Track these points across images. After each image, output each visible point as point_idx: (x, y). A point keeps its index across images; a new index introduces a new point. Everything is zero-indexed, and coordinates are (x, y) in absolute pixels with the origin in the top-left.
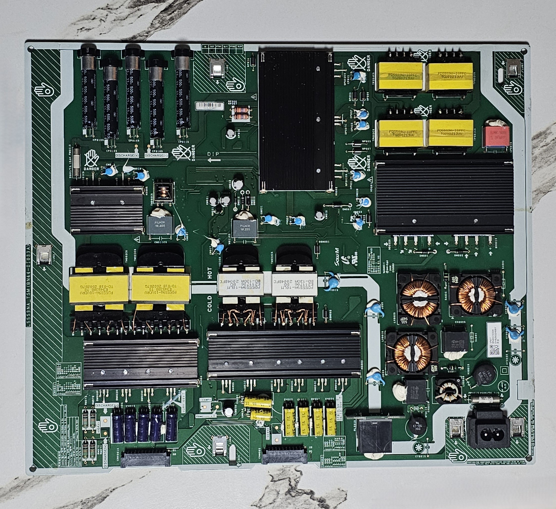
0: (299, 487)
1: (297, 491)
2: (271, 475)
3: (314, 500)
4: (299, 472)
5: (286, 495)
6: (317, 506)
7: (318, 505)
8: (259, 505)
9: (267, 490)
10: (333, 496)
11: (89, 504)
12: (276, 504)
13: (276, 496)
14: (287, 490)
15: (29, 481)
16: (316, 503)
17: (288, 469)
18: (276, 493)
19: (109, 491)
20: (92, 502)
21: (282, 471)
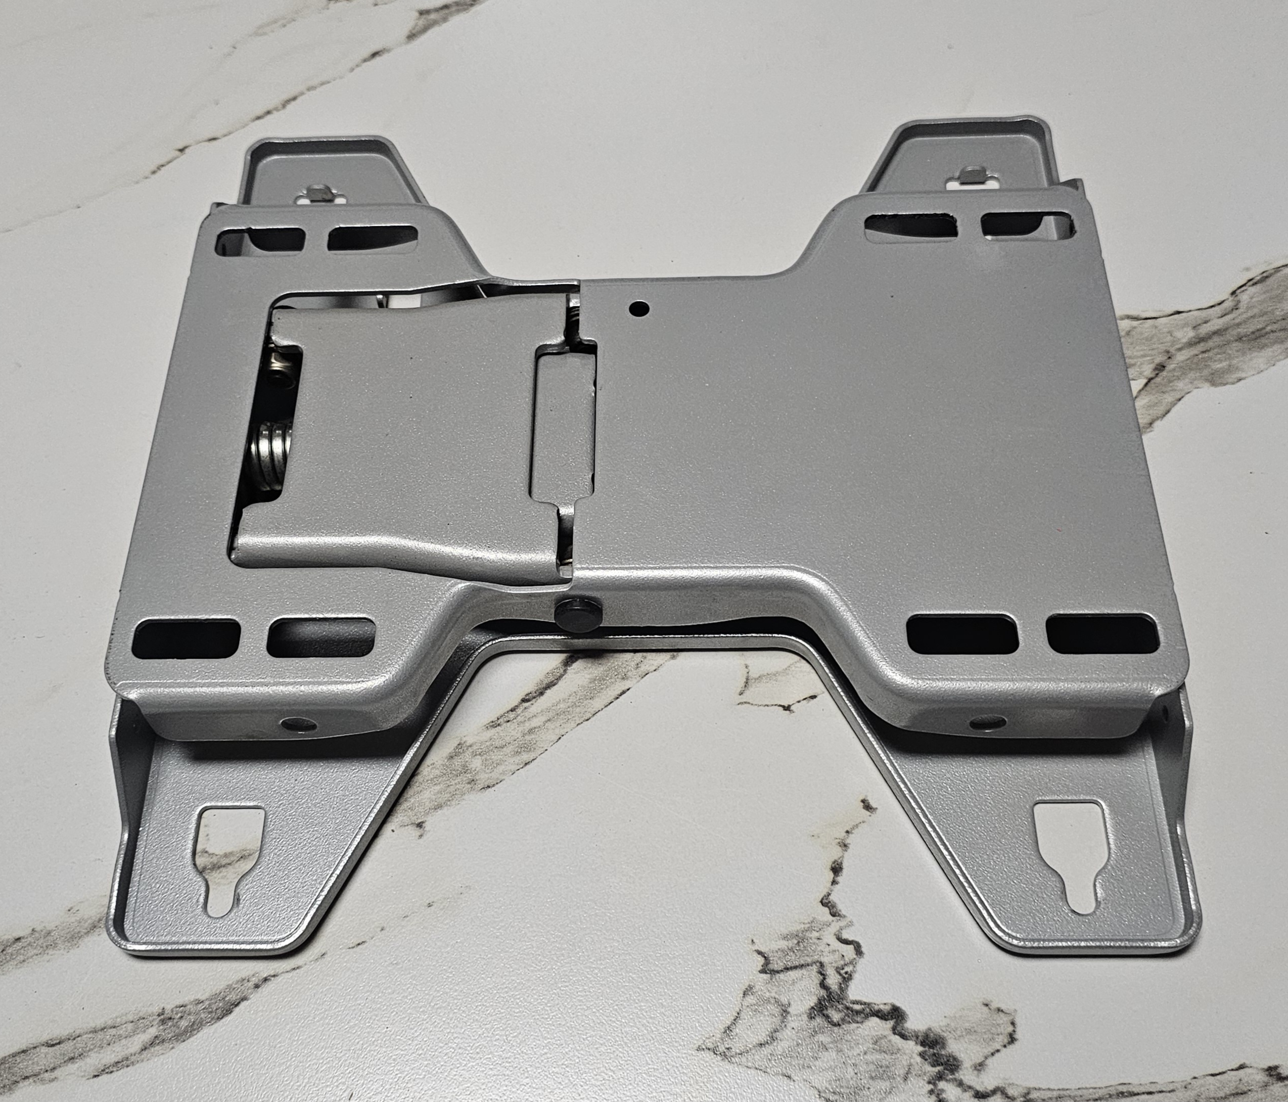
0: (855, 992)
1: (848, 1008)
2: (760, 953)
3: (903, 1036)
4: (851, 947)
5: (811, 1017)
6: (919, 1059)
7: (922, 1055)
8: (722, 1049)
9: (750, 999)
10: (967, 1025)
11: (184, 1024)
12: (780, 1047)
13: (777, 1020)
14: (812, 1001)
15: (19, 945)
16: (912, 1048)
17: (815, 934)
18: (776, 1010)
19: (251, 984)
20: (192, 1018)
21: (796, 942)
